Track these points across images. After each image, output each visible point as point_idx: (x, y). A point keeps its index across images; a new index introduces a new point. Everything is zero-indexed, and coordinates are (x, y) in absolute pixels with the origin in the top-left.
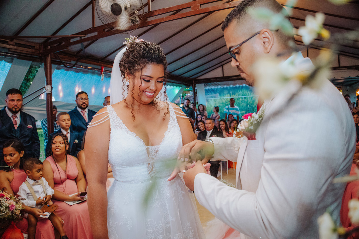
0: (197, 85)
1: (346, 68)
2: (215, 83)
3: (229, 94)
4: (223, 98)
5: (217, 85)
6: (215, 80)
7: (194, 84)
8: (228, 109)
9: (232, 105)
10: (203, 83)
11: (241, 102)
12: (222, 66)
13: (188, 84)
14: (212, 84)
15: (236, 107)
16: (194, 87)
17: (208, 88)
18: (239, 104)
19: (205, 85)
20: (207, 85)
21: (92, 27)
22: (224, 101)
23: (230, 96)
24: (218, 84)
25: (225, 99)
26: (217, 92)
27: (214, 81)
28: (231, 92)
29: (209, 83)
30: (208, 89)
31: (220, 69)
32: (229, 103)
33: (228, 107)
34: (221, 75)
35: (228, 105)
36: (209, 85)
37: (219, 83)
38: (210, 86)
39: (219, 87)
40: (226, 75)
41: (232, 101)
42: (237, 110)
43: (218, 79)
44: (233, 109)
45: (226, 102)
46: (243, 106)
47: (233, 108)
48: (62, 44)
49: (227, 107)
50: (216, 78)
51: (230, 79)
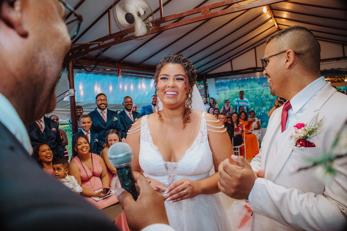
0: (208, 80)
2: (225, 77)
3: (238, 87)
4: (233, 91)
5: (227, 79)
7: (204, 79)
8: (238, 101)
9: (242, 98)
10: (213, 78)
11: (249, 94)
12: (231, 61)
13: (199, 79)
14: (222, 78)
15: (245, 99)
16: (205, 81)
17: (218, 81)
18: (248, 96)
19: (215, 80)
21: (109, 34)
22: (234, 94)
23: (239, 88)
25: (235, 92)
26: (226, 85)
27: (223, 76)
28: (240, 85)
29: (219, 78)
30: (218, 83)
31: (229, 63)
32: (238, 95)
33: (238, 100)
34: (230, 70)
35: (237, 97)
36: (218, 79)
37: (228, 77)
39: (229, 80)
40: (234, 69)
41: (242, 94)
42: (246, 102)
43: (227, 73)
44: (243, 102)
45: (236, 94)
46: (252, 98)
47: (242, 100)
48: (82, 51)
49: (236, 99)
50: (225, 73)
51: (239, 73)
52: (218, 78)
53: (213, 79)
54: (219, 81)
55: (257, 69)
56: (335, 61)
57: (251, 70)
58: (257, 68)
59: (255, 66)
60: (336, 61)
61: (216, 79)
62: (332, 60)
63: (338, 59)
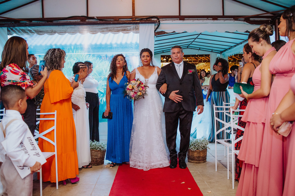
1: (233, 19)
2: (29, 28)
5: (32, 33)
6: (27, 22)
14: (23, 30)
19: (8, 31)
24: (33, 31)
27: (25, 25)
29: (17, 28)
31: (38, 4)
34: (39, 16)
36: (16, 31)
37: (35, 28)
38: (19, 34)
40: (46, 16)
50: (30, 20)
51: (55, 22)
53: (5, 29)
54: (16, 34)
55: (87, 20)
57: (77, 20)
58: (87, 17)
59: (85, 15)
60: (212, 21)
61: (12, 29)
62: (206, 19)
63: (215, 18)
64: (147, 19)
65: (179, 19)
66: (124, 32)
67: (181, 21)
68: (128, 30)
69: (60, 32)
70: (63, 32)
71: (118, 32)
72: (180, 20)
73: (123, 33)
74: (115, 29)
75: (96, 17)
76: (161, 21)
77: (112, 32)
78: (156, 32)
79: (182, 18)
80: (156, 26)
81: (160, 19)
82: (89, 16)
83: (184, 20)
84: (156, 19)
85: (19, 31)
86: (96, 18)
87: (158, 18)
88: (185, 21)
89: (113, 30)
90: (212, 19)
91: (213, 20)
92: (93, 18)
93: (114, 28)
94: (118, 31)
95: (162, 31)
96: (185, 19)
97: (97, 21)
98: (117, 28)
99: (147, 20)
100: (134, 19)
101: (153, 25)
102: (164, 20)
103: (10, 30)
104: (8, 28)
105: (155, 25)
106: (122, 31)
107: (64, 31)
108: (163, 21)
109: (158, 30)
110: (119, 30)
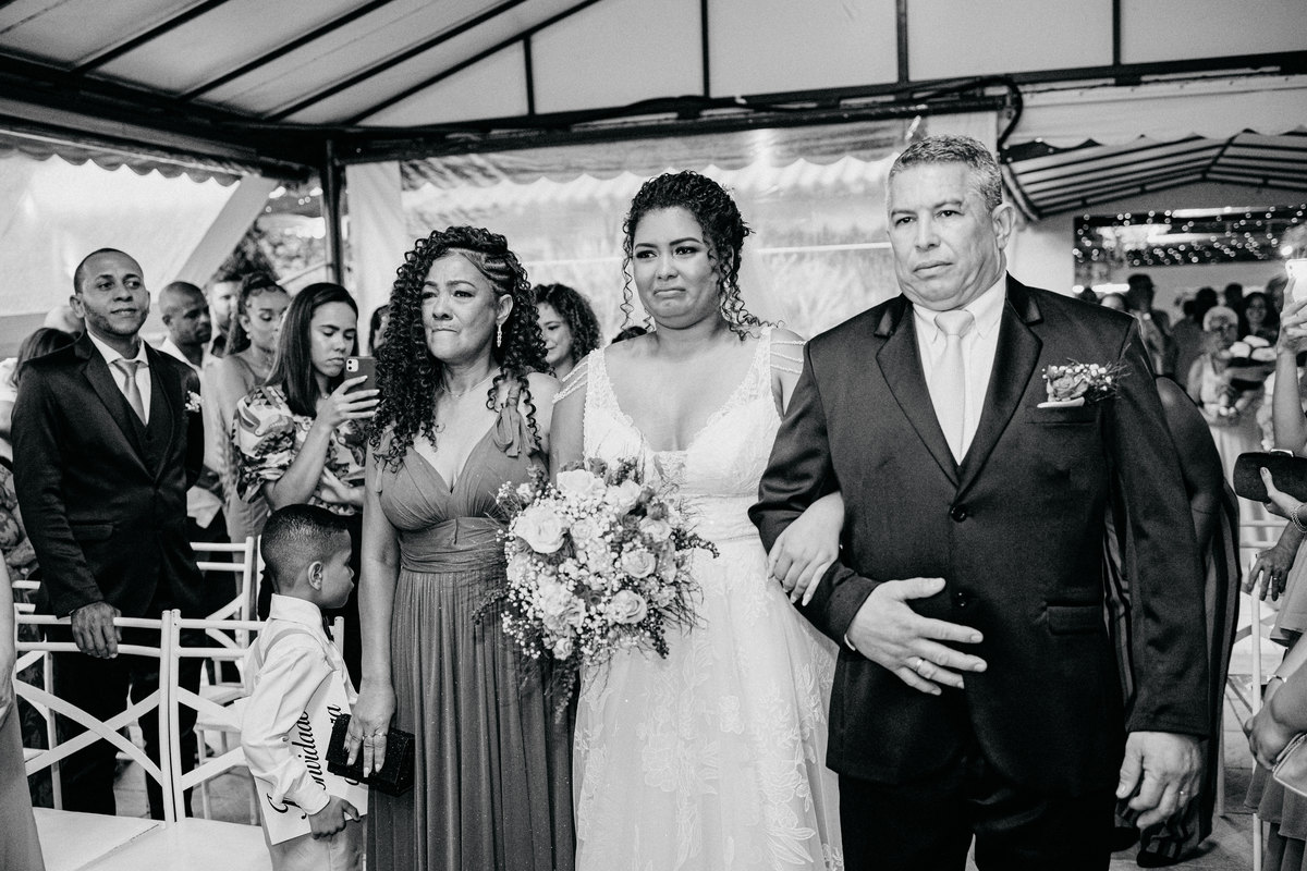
0: (354, 173)
2: (477, 159)
5: (490, 177)
6: (472, 137)
7: (330, 169)
10: (389, 160)
12: (525, 37)
13: (296, 166)
14: (455, 170)
16: (335, 190)
19: (404, 174)
20: (423, 175)
24: (492, 170)
27: (463, 148)
29: (432, 160)
31: (512, 60)
34: (518, 108)
36: (431, 173)
37: (502, 159)
40: (544, 107)
43: (495, 132)
50: (481, 125)
51: (576, 129)
52: (432, 168)
53: (392, 167)
54: (434, 183)
55: (706, 113)
56: (1272, 74)
57: (662, 116)
58: (706, 101)
59: (696, 89)
60: (1280, 81)
61: (415, 167)
62: (1248, 71)
64: (961, 89)
65: (1112, 81)
66: (862, 153)
67: (1125, 91)
68: (879, 147)
69: (596, 167)
70: (608, 170)
71: (836, 157)
72: (1117, 84)
73: (858, 157)
74: (822, 142)
75: (743, 97)
76: (1029, 95)
77: (809, 158)
78: (1006, 146)
79: (1126, 75)
80: (1006, 123)
81: (1021, 89)
82: (715, 93)
83: (1138, 83)
84: (1003, 90)
85: (441, 173)
86: (743, 101)
87: (1013, 82)
88: (1142, 91)
89: (815, 151)
90: (1277, 69)
91: (1281, 73)
92: (729, 102)
93: (818, 139)
94: (838, 152)
95: (1033, 144)
96: (1144, 78)
97: (746, 114)
98: (832, 136)
99: (964, 95)
100: (905, 96)
101: (992, 116)
102: (1040, 92)
103: (409, 170)
104: (404, 164)
105: (999, 117)
106: (855, 149)
107: (612, 163)
108: (1037, 96)
109: (1017, 139)
110: (841, 147)
